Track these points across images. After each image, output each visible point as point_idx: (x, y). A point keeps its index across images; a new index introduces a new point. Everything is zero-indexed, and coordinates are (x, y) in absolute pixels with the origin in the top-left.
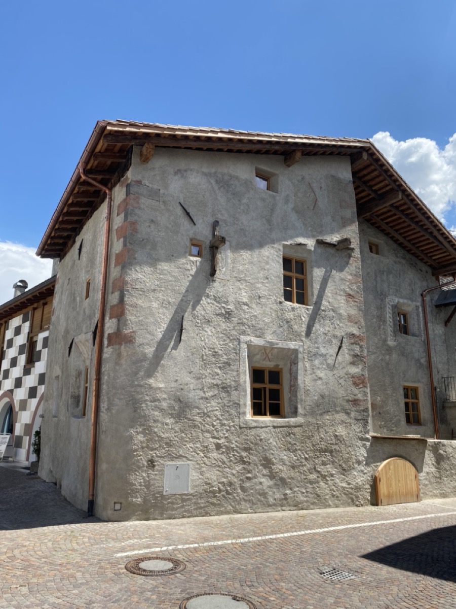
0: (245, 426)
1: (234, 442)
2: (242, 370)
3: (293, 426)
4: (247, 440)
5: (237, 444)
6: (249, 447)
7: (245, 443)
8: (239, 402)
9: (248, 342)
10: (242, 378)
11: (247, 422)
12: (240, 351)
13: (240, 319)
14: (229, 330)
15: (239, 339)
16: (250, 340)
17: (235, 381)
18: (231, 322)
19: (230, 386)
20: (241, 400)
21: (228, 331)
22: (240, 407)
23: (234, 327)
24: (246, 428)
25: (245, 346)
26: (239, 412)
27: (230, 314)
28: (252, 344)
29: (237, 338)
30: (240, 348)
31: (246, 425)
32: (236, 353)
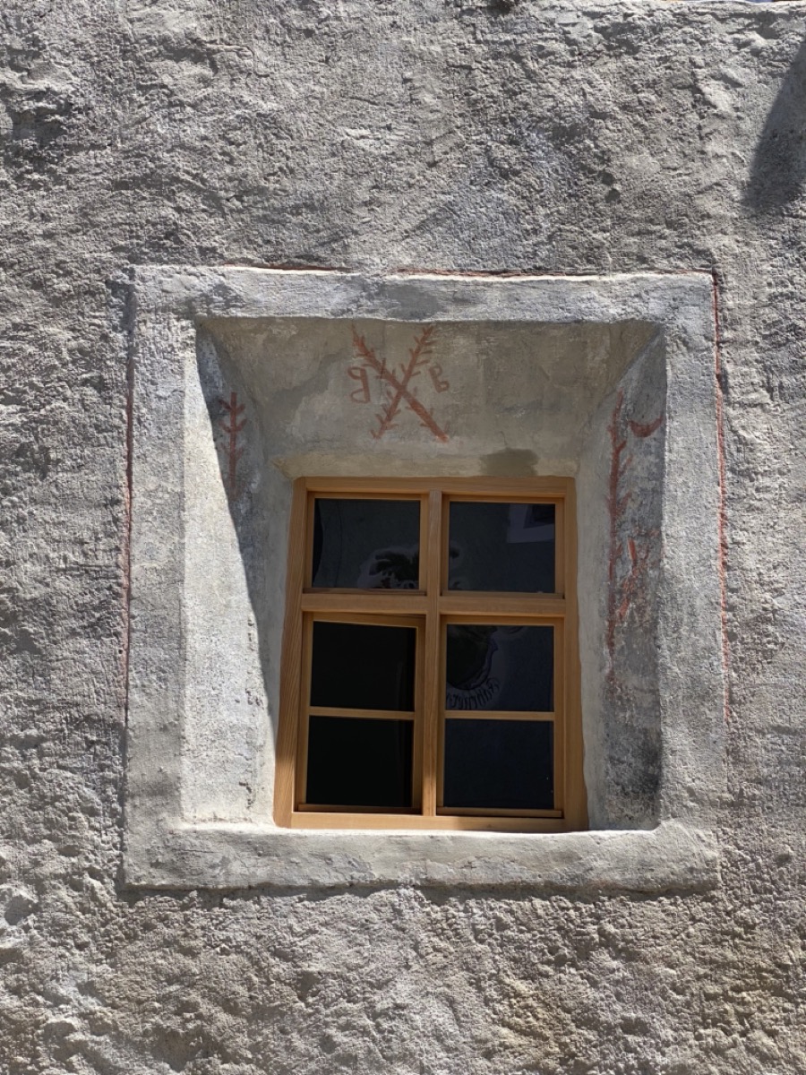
0: (162, 879)
1: (67, 989)
2: (148, 494)
3: (613, 890)
4: (183, 978)
5: (92, 1004)
6: (199, 1032)
7: (163, 999)
8: (119, 716)
9: (207, 299)
10: (150, 553)
11: (182, 853)
12: (130, 365)
13: (137, 153)
14: (48, 235)
15: (128, 292)
16: (222, 289)
17: (83, 571)
18: (58, 180)
19: (44, 609)
20: (136, 697)
21: (39, 243)
22: (123, 746)
23: (83, 212)
24: (178, 893)
25: (182, 331)
26: (120, 784)
27: (56, 129)
28: (237, 313)
29: (114, 286)
30: (131, 351)
31: (174, 870)
32: (100, 386)
